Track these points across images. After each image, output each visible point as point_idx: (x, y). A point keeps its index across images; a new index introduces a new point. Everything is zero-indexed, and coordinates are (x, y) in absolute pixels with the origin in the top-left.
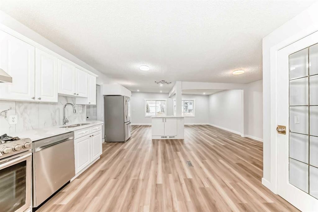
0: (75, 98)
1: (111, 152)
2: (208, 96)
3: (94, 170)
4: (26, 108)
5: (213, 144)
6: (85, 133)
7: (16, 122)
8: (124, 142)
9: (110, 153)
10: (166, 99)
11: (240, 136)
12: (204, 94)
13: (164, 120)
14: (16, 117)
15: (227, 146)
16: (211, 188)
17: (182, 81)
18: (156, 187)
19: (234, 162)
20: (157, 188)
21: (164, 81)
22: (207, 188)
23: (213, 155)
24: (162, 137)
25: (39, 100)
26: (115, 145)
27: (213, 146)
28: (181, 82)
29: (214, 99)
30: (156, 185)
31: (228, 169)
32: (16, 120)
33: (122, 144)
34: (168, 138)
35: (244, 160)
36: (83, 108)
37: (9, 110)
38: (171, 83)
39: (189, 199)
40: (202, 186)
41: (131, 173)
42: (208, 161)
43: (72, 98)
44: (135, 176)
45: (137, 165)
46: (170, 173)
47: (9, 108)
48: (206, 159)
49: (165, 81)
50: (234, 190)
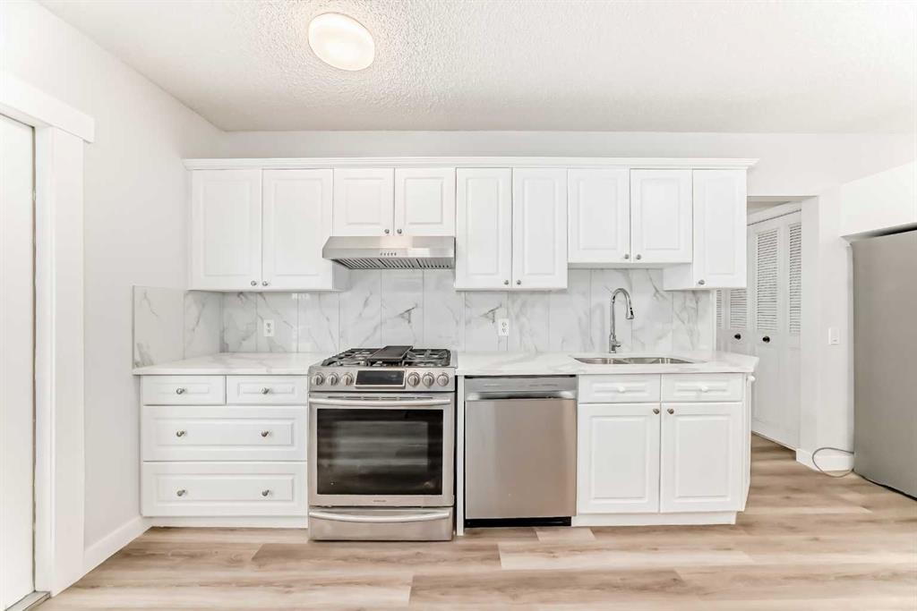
0: (661, 269)
3: (656, 549)
4: (524, 305)
6: (623, 392)
7: (507, 334)
14: (507, 321)
25: (519, 287)
32: (507, 327)
36: (697, 302)
37: (497, 308)
43: (647, 269)
47: (498, 305)
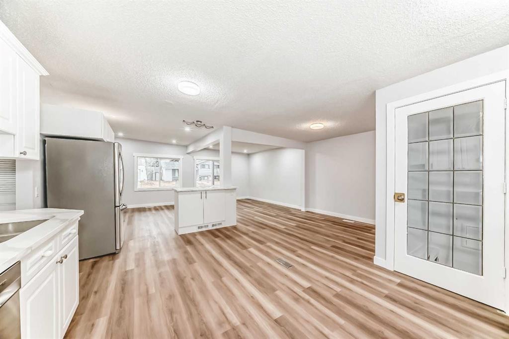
1: (95, 289)
2: (249, 155)
5: (284, 227)
8: (114, 254)
9: (96, 292)
10: (181, 157)
11: (300, 210)
12: (245, 151)
13: (204, 195)
15: (301, 226)
16: (344, 290)
17: (232, 127)
18: (281, 326)
19: (329, 246)
20: (283, 327)
21: (201, 122)
22: (340, 291)
23: (297, 241)
24: (199, 228)
26: (93, 266)
27: (285, 228)
28: (230, 128)
29: (258, 161)
30: (276, 321)
31: (332, 257)
33: (113, 259)
34: (210, 228)
35: (334, 240)
38: (213, 127)
39: (341, 321)
40: (335, 293)
41: (203, 322)
42: (300, 252)
44: (220, 324)
45: (199, 297)
46: (274, 290)
48: (297, 251)
49: (202, 124)
50: (365, 282)
